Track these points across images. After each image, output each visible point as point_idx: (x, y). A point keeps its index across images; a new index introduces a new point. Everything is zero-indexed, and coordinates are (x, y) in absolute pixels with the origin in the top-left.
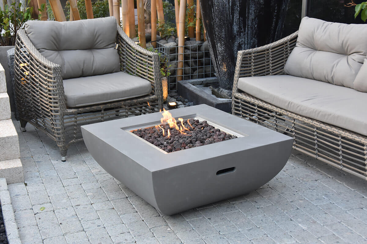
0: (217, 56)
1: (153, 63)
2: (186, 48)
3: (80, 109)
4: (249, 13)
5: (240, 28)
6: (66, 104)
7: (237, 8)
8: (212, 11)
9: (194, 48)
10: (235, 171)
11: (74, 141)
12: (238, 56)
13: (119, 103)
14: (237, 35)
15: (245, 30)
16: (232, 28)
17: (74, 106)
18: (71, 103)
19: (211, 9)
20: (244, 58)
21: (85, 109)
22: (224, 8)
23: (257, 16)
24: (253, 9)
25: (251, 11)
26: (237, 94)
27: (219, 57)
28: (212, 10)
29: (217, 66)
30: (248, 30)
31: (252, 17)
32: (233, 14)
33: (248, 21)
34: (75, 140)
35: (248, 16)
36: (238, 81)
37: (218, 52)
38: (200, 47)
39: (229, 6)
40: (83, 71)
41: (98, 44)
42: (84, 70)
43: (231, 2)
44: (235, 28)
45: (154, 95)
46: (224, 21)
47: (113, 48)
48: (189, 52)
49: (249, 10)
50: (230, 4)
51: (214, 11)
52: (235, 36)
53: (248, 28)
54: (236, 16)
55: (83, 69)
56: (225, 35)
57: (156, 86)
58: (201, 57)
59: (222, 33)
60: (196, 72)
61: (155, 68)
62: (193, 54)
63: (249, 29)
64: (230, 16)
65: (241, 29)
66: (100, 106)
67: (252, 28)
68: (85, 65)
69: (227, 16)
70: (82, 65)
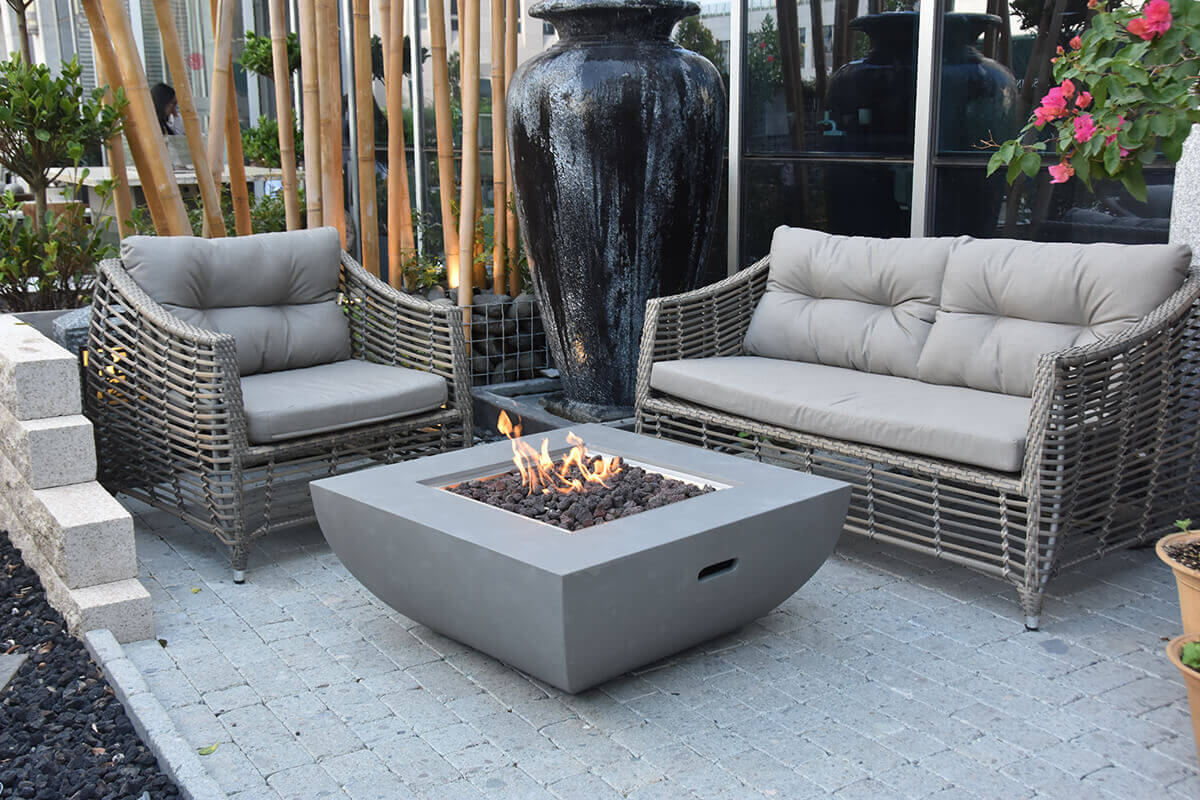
0: (564, 324)
1: (449, 330)
2: (476, 311)
3: (281, 447)
4: (641, 221)
5: (621, 254)
6: (248, 434)
7: (616, 211)
8: (553, 217)
9: (495, 310)
10: (735, 569)
11: (264, 529)
12: (647, 311)
13: (373, 430)
14: (616, 272)
15: (633, 260)
16: (601, 254)
17: (267, 439)
18: (260, 431)
19: (552, 213)
20: (661, 315)
21: (292, 445)
22: (582, 211)
23: (661, 230)
24: (651, 213)
25: (646, 217)
26: (649, 401)
27: (571, 326)
28: (555, 215)
29: (563, 348)
30: (640, 260)
31: (649, 229)
32: (605, 223)
33: (640, 239)
34: (267, 528)
35: (641, 229)
36: (651, 369)
37: (566, 313)
38: (507, 308)
39: (596, 205)
40: (263, 359)
41: (300, 291)
42: (267, 355)
43: (600, 197)
44: (611, 255)
45: (454, 410)
46: (584, 240)
47: (333, 302)
48: (485, 320)
49: (642, 213)
50: (600, 201)
51: (558, 217)
52: (610, 275)
53: (640, 256)
54: (614, 227)
55: (264, 353)
56: (586, 272)
57: (459, 386)
58: (510, 332)
59: (578, 268)
60: (498, 367)
61: (455, 342)
62: (492, 324)
63: (643, 258)
64: (598, 228)
65: (625, 258)
66: (329, 438)
67: (647, 255)
68: (270, 343)
69: (592, 228)
70: (262, 343)
